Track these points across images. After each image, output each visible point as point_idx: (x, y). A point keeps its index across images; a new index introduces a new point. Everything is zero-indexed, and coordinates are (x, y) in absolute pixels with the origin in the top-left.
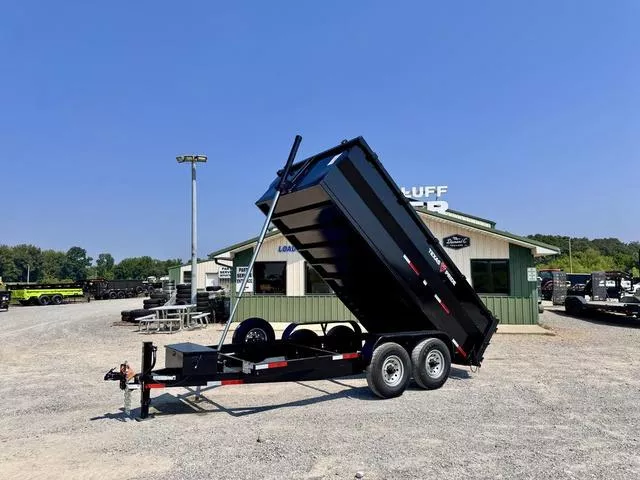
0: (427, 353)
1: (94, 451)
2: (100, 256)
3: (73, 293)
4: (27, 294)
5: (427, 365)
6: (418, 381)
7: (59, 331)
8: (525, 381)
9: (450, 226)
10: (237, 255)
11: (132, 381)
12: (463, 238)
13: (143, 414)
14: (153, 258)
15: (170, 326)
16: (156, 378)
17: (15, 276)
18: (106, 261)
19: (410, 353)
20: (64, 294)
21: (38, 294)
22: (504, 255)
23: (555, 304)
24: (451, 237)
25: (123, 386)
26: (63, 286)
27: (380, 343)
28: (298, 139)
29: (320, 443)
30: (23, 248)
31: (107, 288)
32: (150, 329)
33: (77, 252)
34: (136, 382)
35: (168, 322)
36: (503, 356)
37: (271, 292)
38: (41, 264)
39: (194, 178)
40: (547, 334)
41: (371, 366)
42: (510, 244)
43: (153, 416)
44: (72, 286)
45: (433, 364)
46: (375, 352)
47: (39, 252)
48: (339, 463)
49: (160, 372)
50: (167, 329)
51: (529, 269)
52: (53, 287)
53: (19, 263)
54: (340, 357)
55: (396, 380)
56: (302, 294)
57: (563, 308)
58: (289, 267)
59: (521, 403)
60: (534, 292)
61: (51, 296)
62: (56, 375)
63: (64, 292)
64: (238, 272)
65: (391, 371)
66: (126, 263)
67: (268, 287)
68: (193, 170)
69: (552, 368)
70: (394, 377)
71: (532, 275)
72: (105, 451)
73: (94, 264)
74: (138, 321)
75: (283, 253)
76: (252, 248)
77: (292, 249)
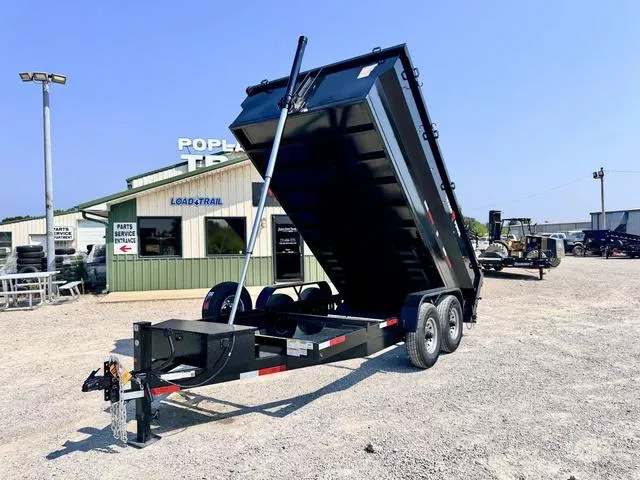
5: (449, 326)
10: (114, 207)
28: (302, 41)
37: (161, 253)
39: (46, 103)
54: (385, 324)
56: (202, 254)
58: (185, 223)
64: (116, 229)
65: (427, 336)
67: (156, 248)
68: (45, 93)
75: (176, 207)
76: (135, 199)
77: (190, 202)
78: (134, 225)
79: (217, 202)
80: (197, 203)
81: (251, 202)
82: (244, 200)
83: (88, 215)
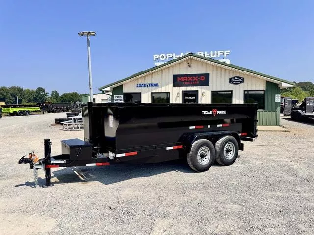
0: (225, 145)
1: (6, 212)
2: (52, 92)
3: (34, 110)
4: (12, 110)
5: (225, 152)
6: (219, 161)
7: (22, 129)
8: (283, 160)
9: (233, 71)
10: (114, 88)
11: (38, 163)
12: (241, 78)
13: (47, 182)
14: (78, 93)
15: (80, 126)
16: (53, 161)
17: (12, 102)
18: (55, 94)
19: (214, 145)
20: (30, 110)
21: (17, 110)
22: (263, 87)
23: (285, 115)
24: (234, 78)
25: (32, 167)
26: (30, 106)
27: (197, 139)
29: (158, 207)
30: (14, 88)
31: (53, 107)
32: (69, 128)
33: (40, 90)
34: (40, 164)
35: (79, 124)
36: (264, 144)
38: (24, 95)
39: (89, 45)
40: (285, 131)
41: (190, 153)
42: (267, 81)
43: (53, 183)
44: (35, 106)
45: (228, 151)
46: (193, 145)
47: (22, 90)
48: (171, 225)
49: (56, 158)
50: (78, 128)
51: (276, 95)
52: (25, 106)
53: (13, 95)
54: (171, 148)
55: (205, 162)
57: (290, 117)
58: (143, 96)
59: (285, 176)
60: (278, 108)
61: (24, 111)
62: (8, 155)
63: (31, 109)
64: (115, 98)
65: (202, 156)
66: (65, 95)
68: (88, 40)
69: (296, 152)
70: (204, 159)
71: (278, 98)
72: (13, 212)
73: (50, 96)
74: (62, 124)
75: (139, 88)
76: (122, 85)
77: (144, 85)
78: (122, 96)
79: (157, 85)
80: (148, 86)
81: (172, 85)
82: (169, 84)
83: (104, 92)
